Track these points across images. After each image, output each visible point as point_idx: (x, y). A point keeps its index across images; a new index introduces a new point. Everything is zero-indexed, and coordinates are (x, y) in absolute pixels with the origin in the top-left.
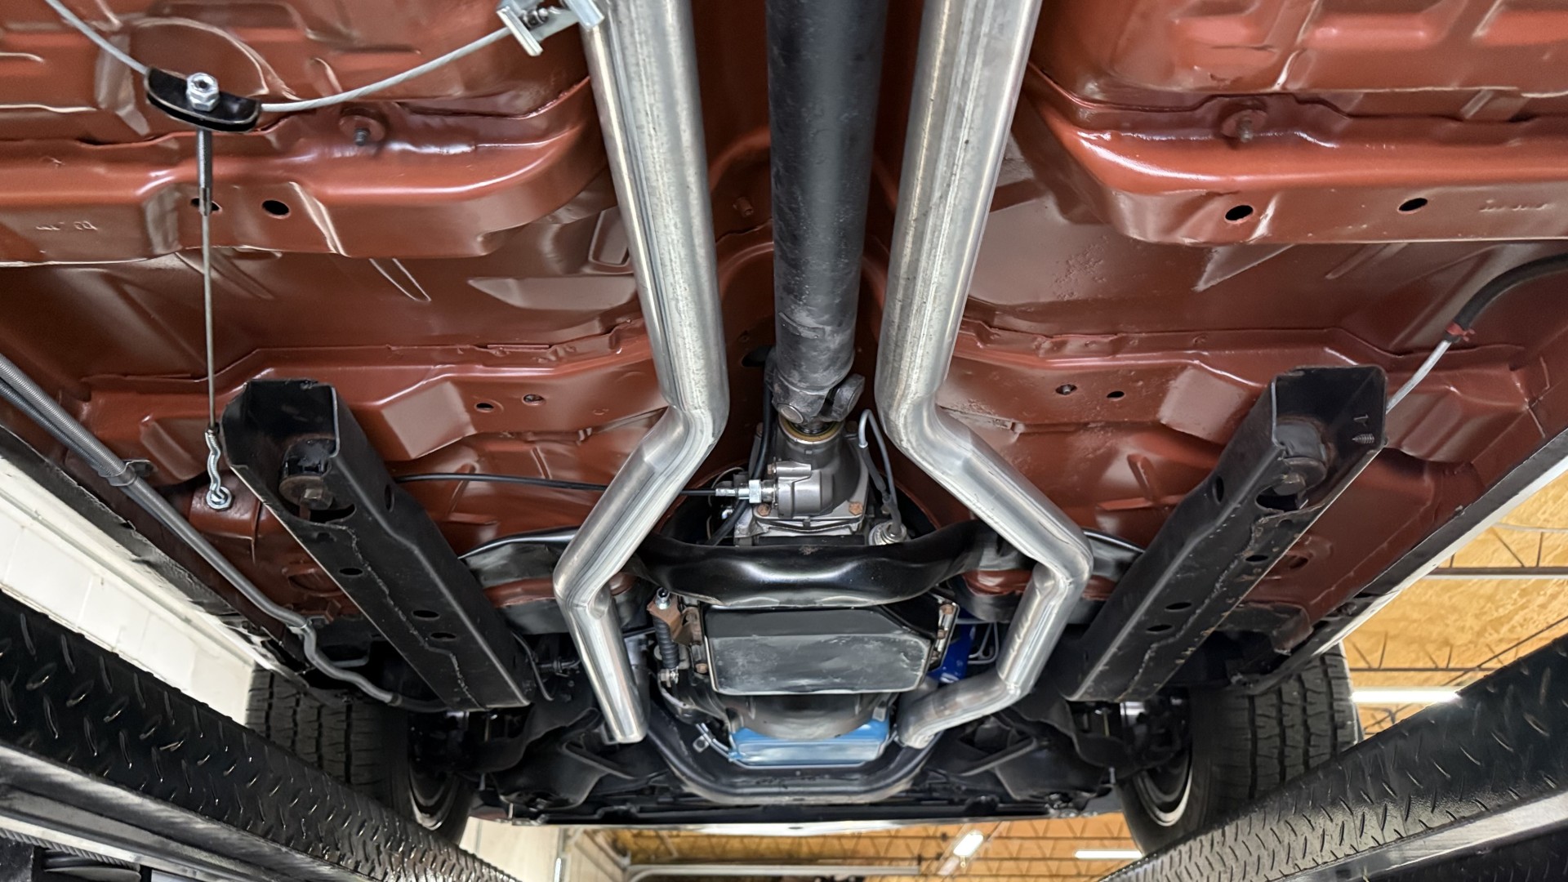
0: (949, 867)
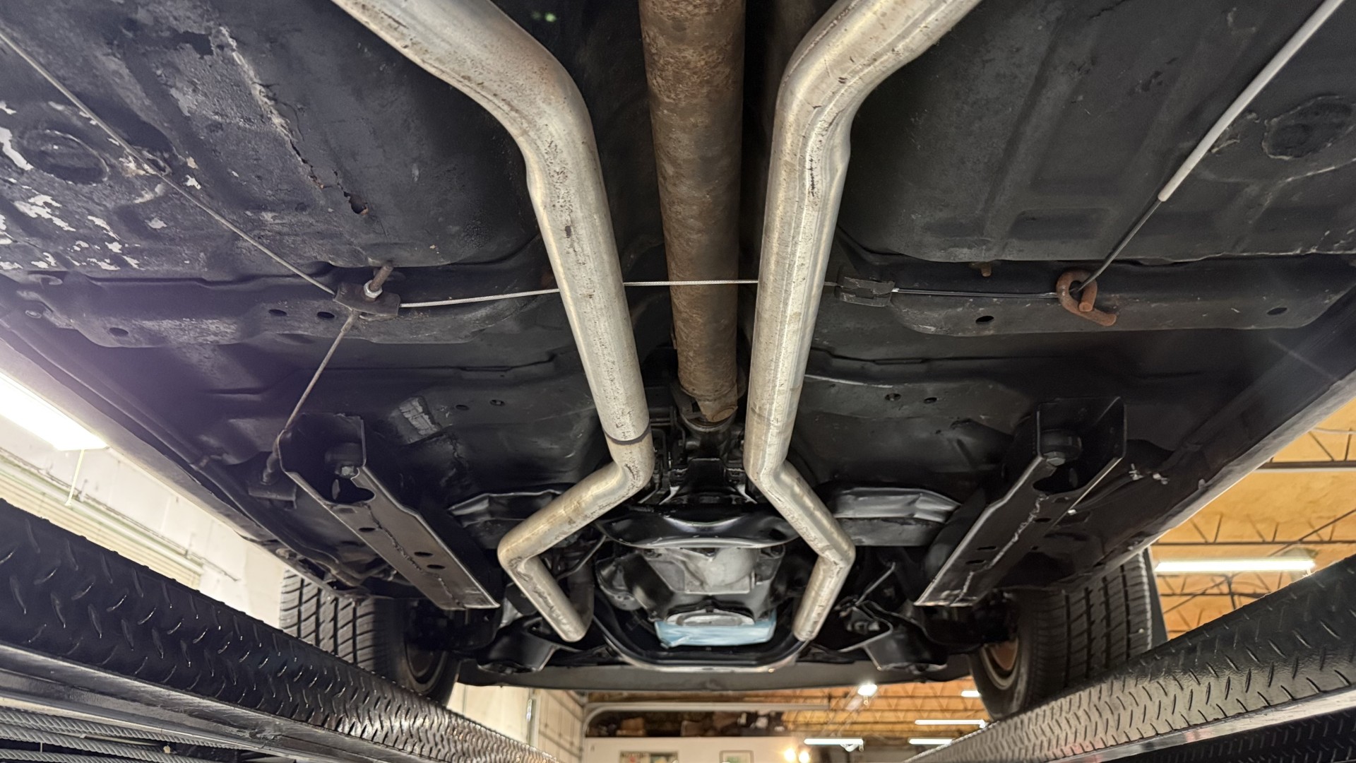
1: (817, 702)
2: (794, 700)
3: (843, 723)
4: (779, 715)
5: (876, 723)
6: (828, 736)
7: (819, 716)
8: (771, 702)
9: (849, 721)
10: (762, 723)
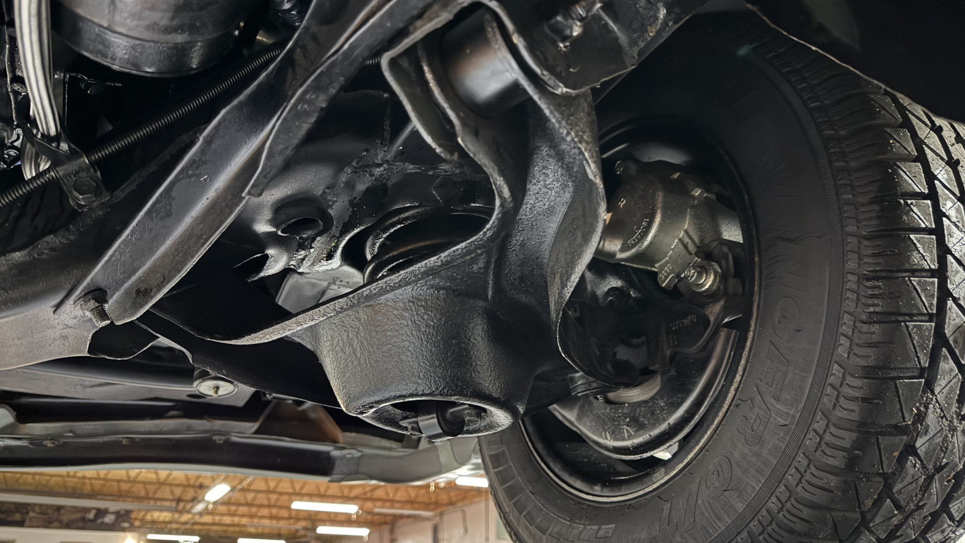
0: (200, 507)
1: (167, 504)
2: (146, 501)
3: (185, 523)
4: (128, 512)
5: (214, 524)
6: (170, 532)
7: (165, 516)
8: (124, 501)
9: (192, 521)
10: (109, 519)
